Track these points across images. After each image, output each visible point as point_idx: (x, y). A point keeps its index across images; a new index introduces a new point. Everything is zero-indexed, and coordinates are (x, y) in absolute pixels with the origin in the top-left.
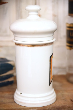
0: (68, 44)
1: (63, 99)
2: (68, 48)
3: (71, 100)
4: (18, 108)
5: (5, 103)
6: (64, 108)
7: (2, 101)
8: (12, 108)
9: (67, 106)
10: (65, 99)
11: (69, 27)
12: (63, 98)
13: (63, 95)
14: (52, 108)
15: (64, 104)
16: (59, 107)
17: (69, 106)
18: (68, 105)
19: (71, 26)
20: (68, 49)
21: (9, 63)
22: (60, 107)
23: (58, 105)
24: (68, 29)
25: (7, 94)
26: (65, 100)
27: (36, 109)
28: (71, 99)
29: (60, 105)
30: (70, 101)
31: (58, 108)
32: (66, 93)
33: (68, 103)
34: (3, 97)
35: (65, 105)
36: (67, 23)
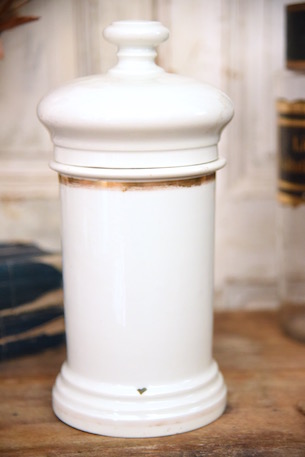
0: (286, 185)
1: (267, 407)
2: (286, 199)
3: (300, 411)
4: (78, 442)
5: (25, 423)
6: (270, 441)
7: (15, 415)
8: (52, 443)
9: (282, 434)
10: (274, 407)
11: (291, 116)
12: (265, 402)
13: (264, 389)
14: (220, 443)
15: (269, 424)
16: (248, 438)
17: (291, 435)
18: (284, 431)
19: (298, 109)
20: (284, 205)
21: (47, 260)
22: (254, 439)
23: (243, 431)
24: (286, 122)
25: (35, 387)
26: (275, 410)
27: (154, 447)
28: (301, 404)
29: (255, 431)
30: (292, 412)
31: (244, 442)
32: (277, 383)
33: (285, 423)
34: (22, 398)
35: (276, 429)
36: (281, 101)
